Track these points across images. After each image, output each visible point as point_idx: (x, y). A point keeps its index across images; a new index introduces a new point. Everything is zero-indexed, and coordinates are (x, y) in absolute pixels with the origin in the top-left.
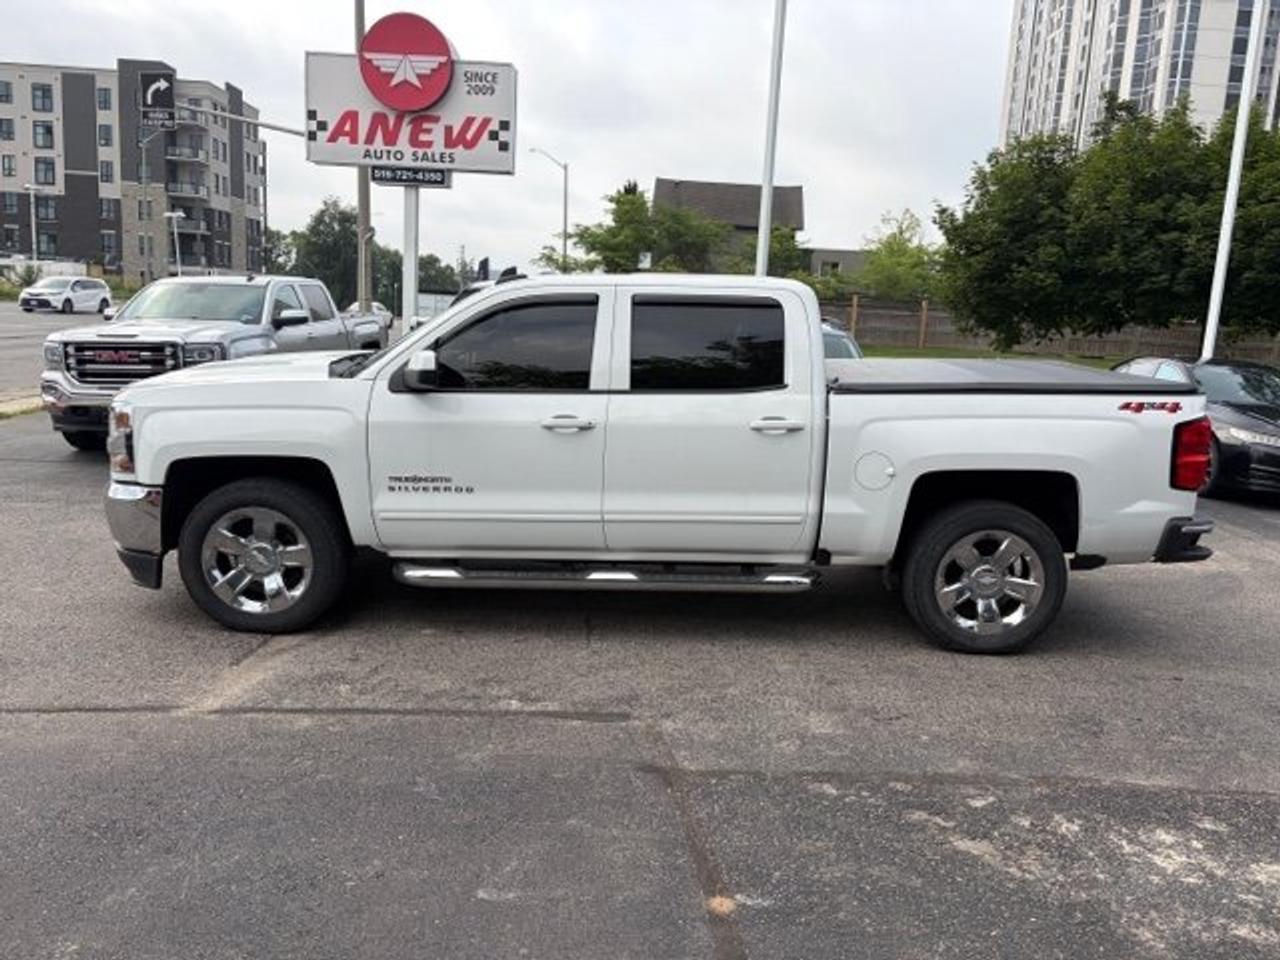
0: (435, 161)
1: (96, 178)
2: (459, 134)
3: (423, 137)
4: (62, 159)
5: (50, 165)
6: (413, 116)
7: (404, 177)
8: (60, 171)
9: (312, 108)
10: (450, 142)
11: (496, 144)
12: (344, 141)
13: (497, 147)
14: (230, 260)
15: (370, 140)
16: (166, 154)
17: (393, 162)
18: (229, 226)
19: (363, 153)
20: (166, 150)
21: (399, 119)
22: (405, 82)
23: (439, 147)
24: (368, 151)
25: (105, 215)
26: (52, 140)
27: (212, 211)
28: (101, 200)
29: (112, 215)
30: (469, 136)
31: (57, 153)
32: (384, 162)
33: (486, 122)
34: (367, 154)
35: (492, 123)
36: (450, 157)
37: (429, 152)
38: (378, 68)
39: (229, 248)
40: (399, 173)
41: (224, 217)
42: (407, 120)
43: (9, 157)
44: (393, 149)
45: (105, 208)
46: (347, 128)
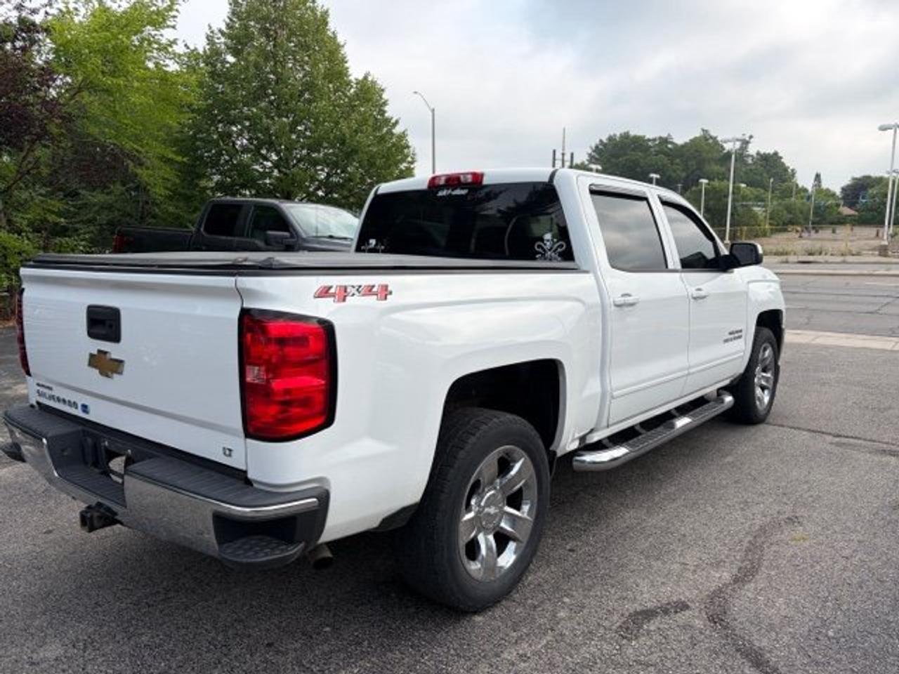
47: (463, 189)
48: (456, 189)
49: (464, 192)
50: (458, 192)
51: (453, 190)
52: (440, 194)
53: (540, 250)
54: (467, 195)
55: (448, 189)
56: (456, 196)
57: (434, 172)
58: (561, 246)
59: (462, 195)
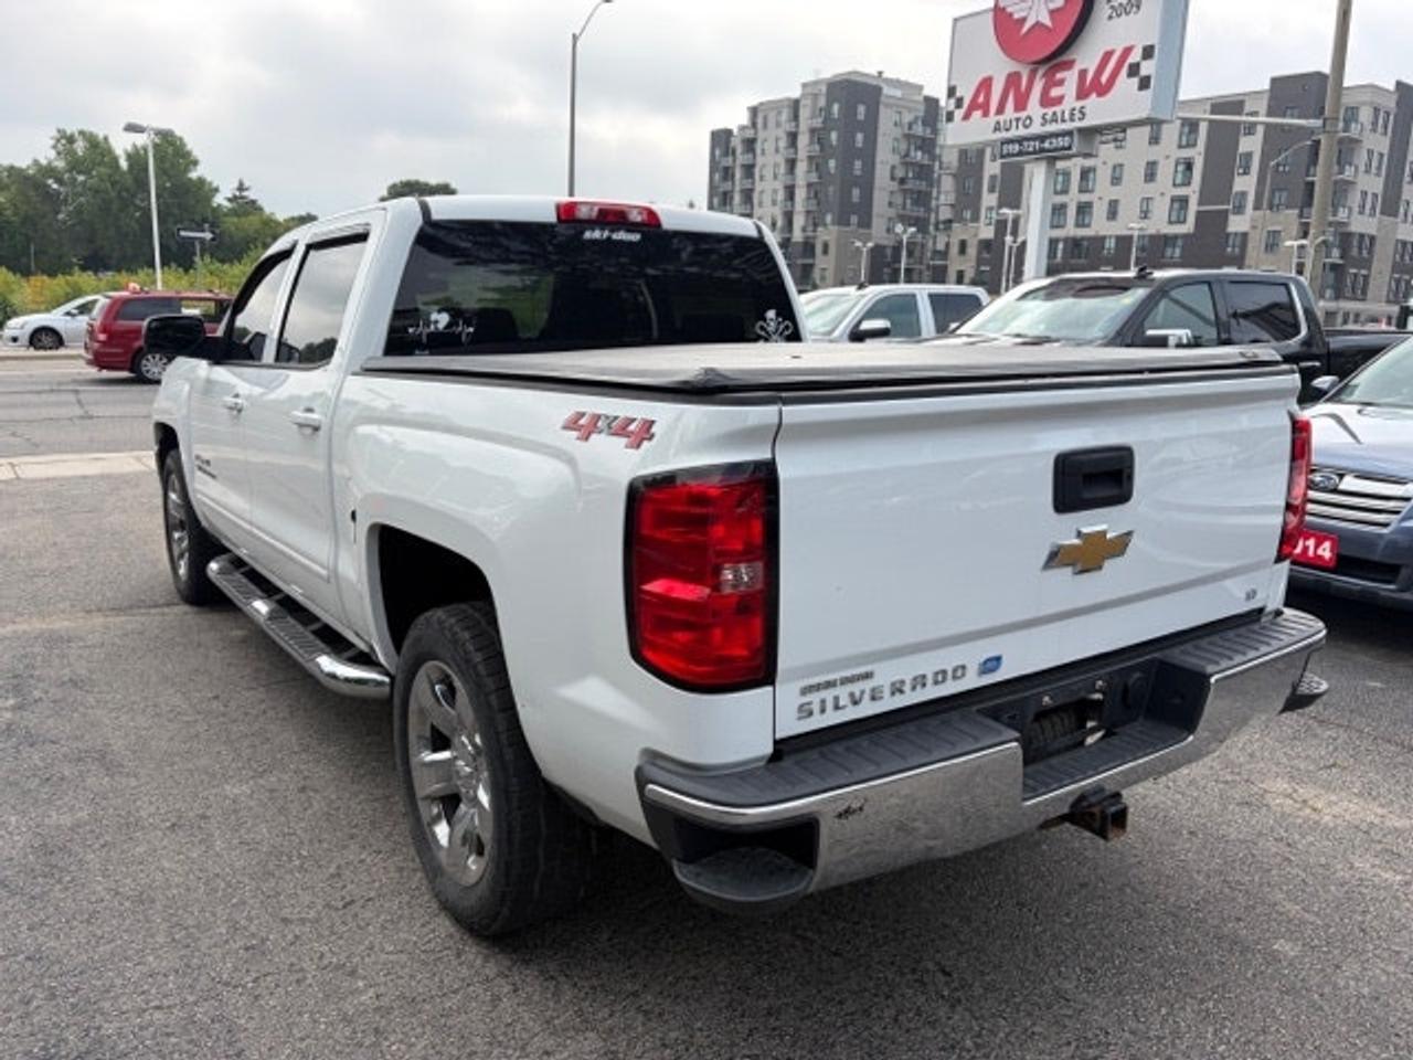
0: (1063, 121)
1: (1226, 211)
2: (1093, 80)
3: (1055, 92)
4: (1197, 195)
5: (1183, 202)
6: (1046, 67)
7: (1031, 149)
8: (1193, 207)
9: (953, 83)
10: (1082, 94)
11: (1135, 80)
12: (977, 114)
13: (1136, 86)
14: (1364, 292)
15: (1000, 110)
16: (1308, 175)
17: (1022, 132)
18: (1370, 252)
19: (992, 125)
20: (1308, 170)
21: (1033, 74)
22: (1038, 24)
23: (1070, 102)
24: (998, 123)
25: (1229, 250)
26: (1191, 177)
27: (1350, 235)
28: (1228, 235)
29: (1237, 250)
30: (1104, 79)
31: (1193, 192)
32: (1013, 133)
33: (1128, 51)
34: (997, 128)
35: (1133, 54)
36: (1081, 112)
37: (1058, 109)
38: (1011, 15)
39: (1366, 278)
40: (1026, 144)
41: (1367, 241)
42: (1040, 72)
43: (1148, 199)
44: (1023, 115)
45: (1231, 242)
46: (981, 99)
47: (628, 231)
48: (618, 230)
49: (636, 237)
50: (621, 236)
51: (612, 231)
52: (588, 235)
53: (763, 333)
54: (639, 242)
55: (603, 229)
56: (621, 242)
57: (571, 194)
58: (787, 327)
59: (631, 243)
